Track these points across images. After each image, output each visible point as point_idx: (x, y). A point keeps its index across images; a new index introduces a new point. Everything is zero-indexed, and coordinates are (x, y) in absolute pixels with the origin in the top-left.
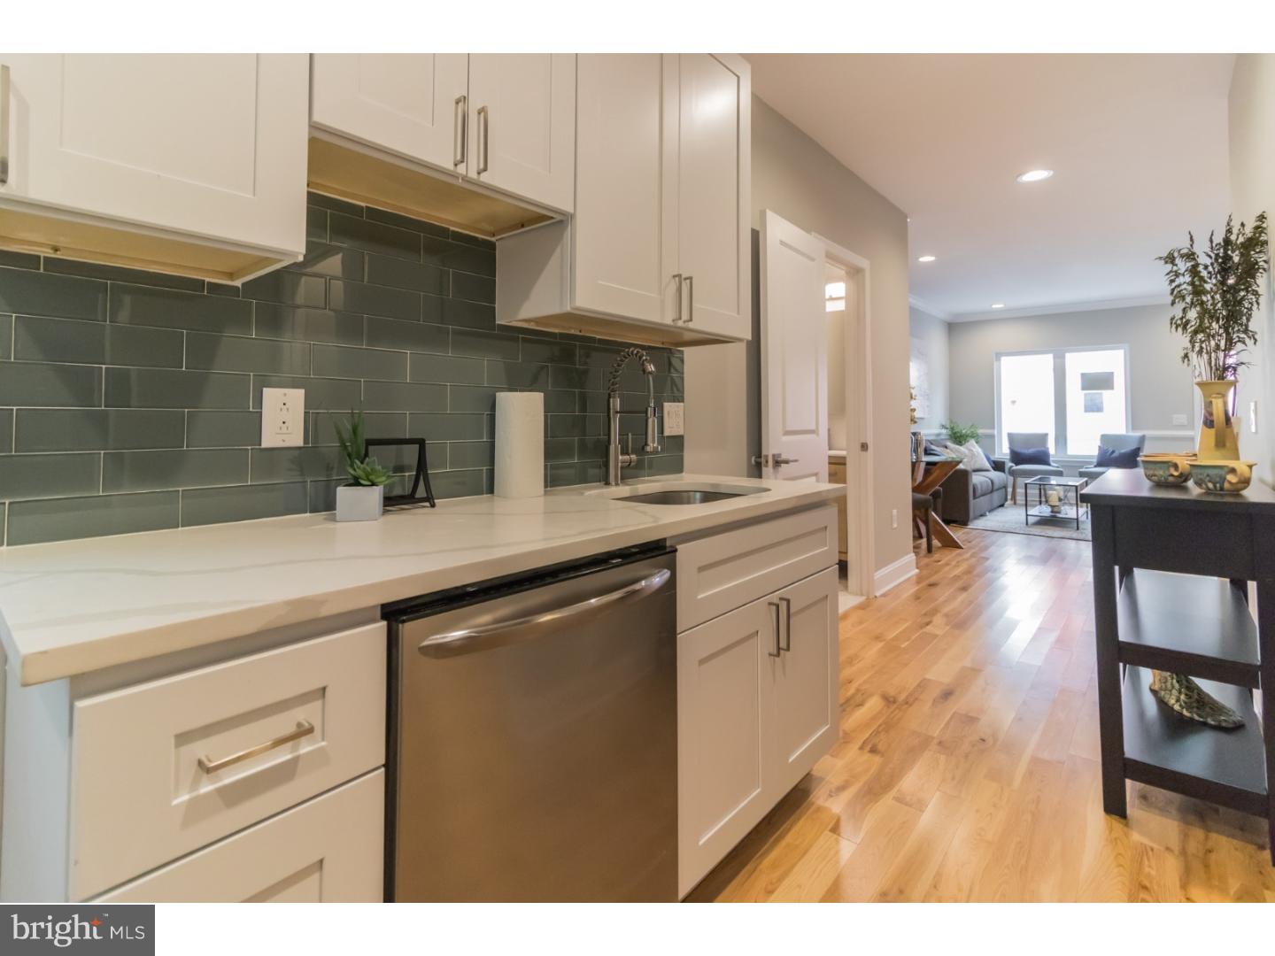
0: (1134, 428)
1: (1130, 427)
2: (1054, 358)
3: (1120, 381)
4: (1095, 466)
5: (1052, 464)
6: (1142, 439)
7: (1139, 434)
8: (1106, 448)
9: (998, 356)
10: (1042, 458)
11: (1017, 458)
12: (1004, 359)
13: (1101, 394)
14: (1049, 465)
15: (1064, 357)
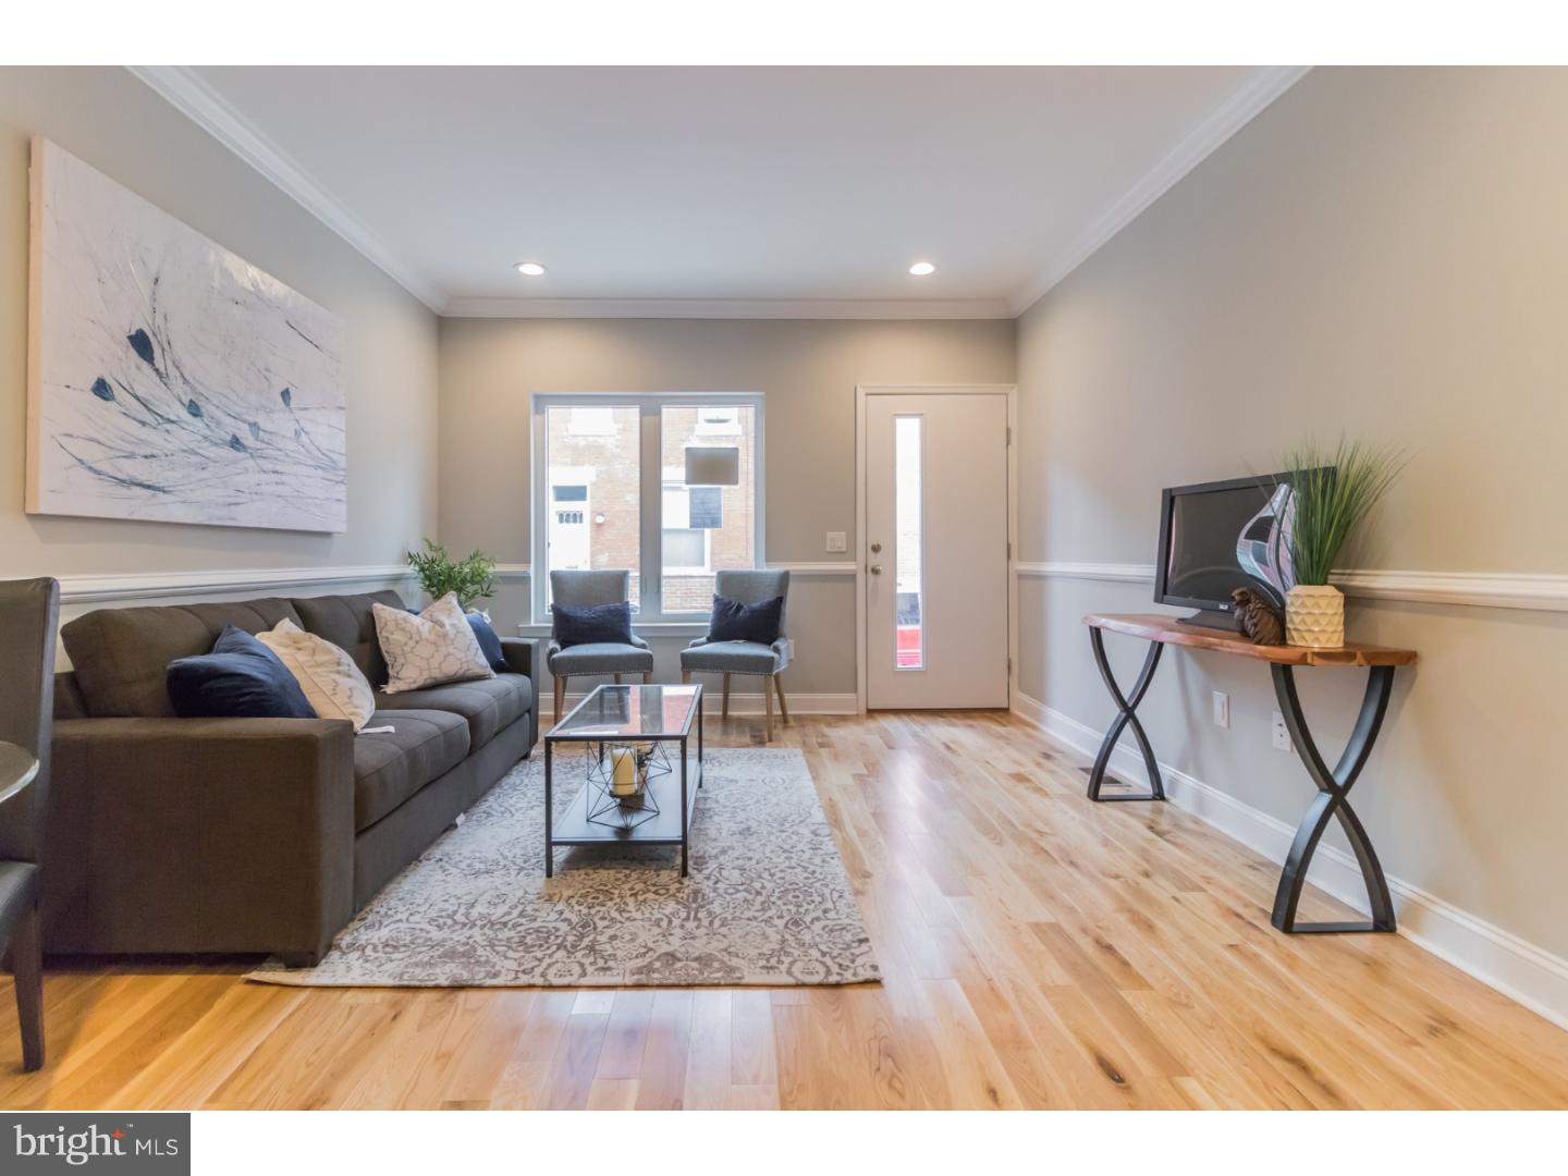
0: (768, 559)
1: (763, 558)
2: (642, 414)
3: (747, 465)
4: (710, 640)
5: (635, 639)
6: (785, 578)
7: (777, 569)
8: (726, 600)
9: (542, 401)
10: (613, 626)
11: (569, 629)
12: (554, 413)
13: (719, 489)
14: (628, 641)
15: (659, 413)
